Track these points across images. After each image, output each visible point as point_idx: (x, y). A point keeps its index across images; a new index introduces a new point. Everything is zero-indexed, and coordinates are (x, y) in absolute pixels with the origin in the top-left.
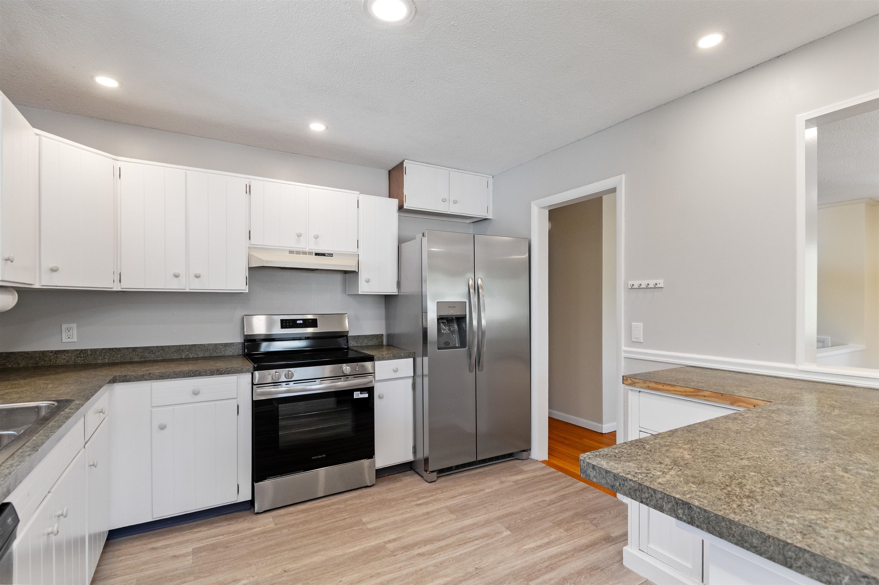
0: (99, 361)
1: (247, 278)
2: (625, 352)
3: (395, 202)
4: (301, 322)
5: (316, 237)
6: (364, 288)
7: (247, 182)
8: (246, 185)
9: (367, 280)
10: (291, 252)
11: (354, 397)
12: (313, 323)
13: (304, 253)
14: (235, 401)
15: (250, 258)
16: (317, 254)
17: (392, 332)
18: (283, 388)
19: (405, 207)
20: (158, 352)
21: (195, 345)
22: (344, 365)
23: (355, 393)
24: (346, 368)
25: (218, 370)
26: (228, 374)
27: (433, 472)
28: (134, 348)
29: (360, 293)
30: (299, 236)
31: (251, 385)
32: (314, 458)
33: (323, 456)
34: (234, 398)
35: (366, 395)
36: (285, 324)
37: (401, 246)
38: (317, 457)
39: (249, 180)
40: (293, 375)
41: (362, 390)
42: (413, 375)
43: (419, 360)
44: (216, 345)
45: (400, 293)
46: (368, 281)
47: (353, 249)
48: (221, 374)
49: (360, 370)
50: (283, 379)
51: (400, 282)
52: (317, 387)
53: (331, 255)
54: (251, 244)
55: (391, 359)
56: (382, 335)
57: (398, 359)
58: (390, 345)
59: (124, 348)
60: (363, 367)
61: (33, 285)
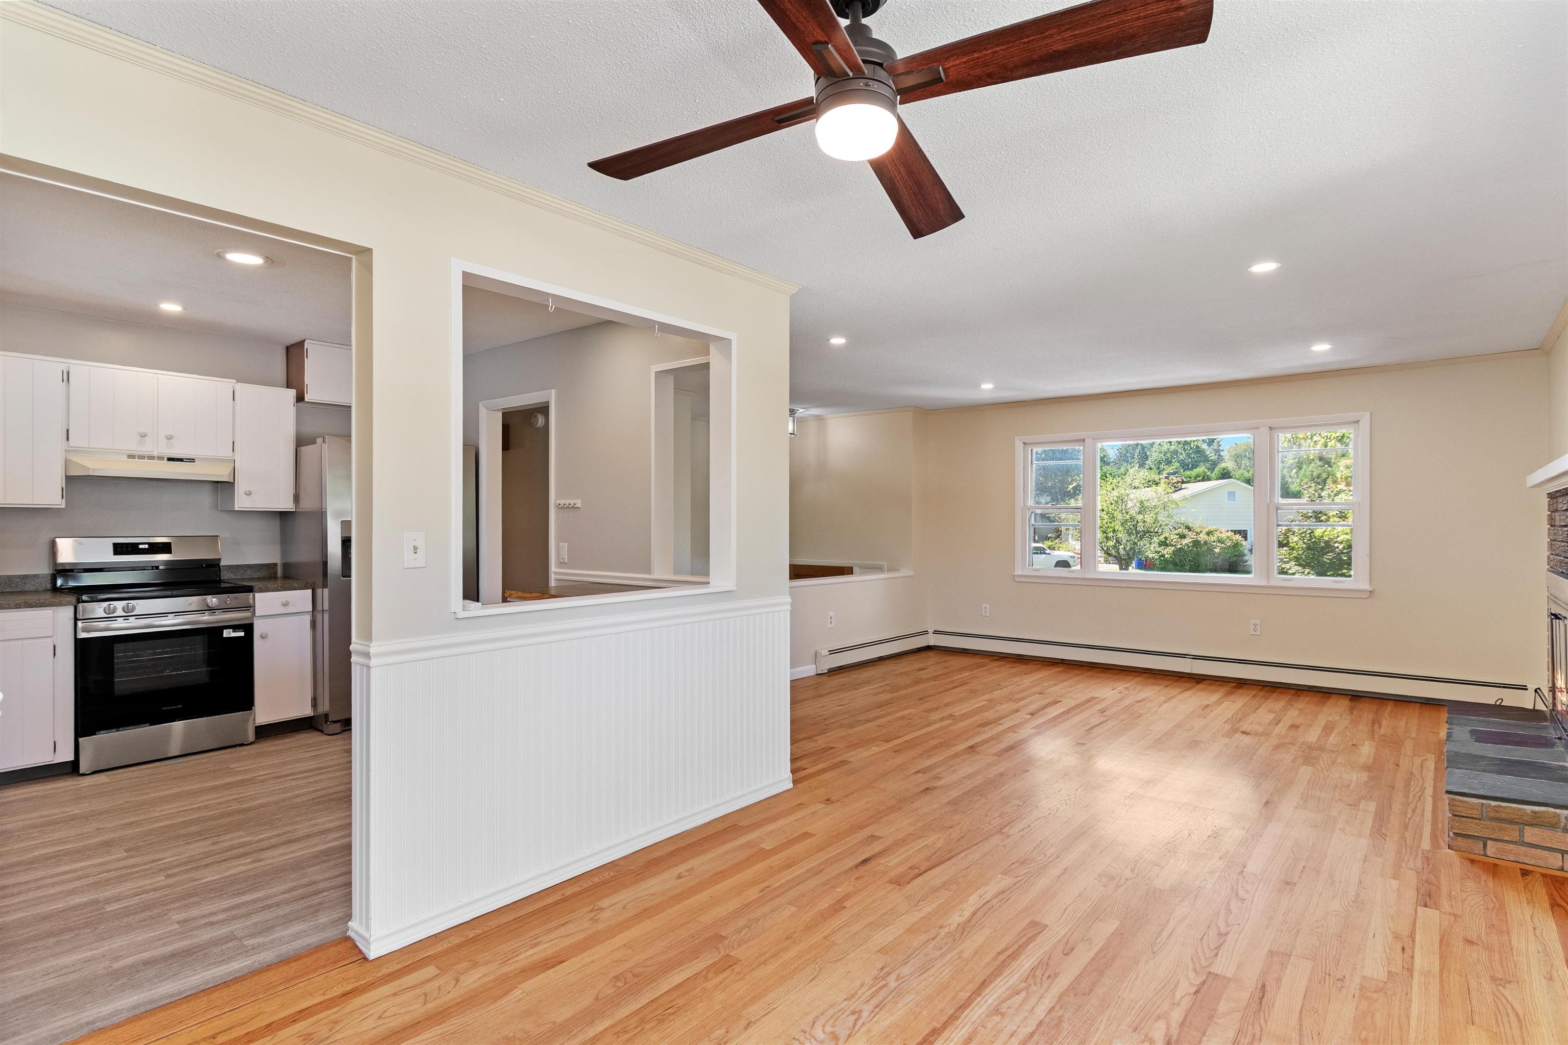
1: (63, 489)
2: (556, 573)
3: (292, 393)
4: (147, 546)
6: (241, 502)
7: (64, 367)
8: (63, 371)
9: (247, 493)
10: (131, 456)
11: (224, 636)
12: (165, 548)
13: (151, 458)
14: (50, 640)
15: (67, 463)
16: (170, 459)
17: (289, 560)
18: (120, 623)
19: (306, 400)
22: (210, 596)
23: (224, 631)
24: (212, 600)
25: (25, 602)
26: (41, 606)
27: (335, 722)
29: (236, 509)
30: (143, 436)
31: (73, 621)
32: (165, 708)
33: (178, 706)
34: (48, 637)
35: (242, 634)
36: (119, 549)
37: (300, 451)
38: (169, 708)
39: (67, 365)
40: (134, 609)
41: (235, 628)
42: (311, 610)
43: (319, 591)
45: (299, 508)
46: (249, 494)
47: (228, 453)
48: (30, 608)
49: (232, 603)
50: (120, 612)
51: (298, 495)
52: (170, 623)
53: (192, 460)
54: (70, 445)
55: (279, 591)
56: (276, 564)
57: (290, 590)
58: (286, 577)
60: (237, 599)
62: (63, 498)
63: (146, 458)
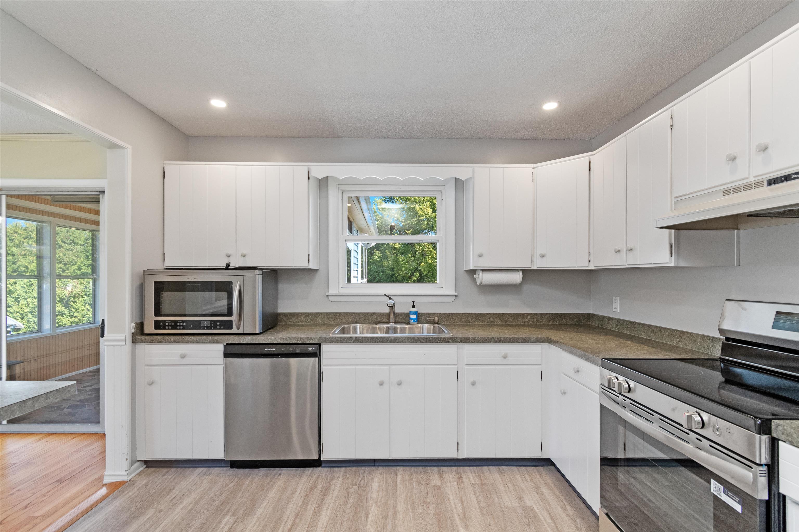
1: (671, 245)
5: (764, 149)
10: (726, 192)
13: (748, 187)
16: (770, 182)
28: (643, 324)
30: (732, 159)
39: (672, 108)
41: (728, 486)
59: (638, 323)
60: (730, 433)
61: (531, 267)
62: (671, 256)
63: (742, 189)
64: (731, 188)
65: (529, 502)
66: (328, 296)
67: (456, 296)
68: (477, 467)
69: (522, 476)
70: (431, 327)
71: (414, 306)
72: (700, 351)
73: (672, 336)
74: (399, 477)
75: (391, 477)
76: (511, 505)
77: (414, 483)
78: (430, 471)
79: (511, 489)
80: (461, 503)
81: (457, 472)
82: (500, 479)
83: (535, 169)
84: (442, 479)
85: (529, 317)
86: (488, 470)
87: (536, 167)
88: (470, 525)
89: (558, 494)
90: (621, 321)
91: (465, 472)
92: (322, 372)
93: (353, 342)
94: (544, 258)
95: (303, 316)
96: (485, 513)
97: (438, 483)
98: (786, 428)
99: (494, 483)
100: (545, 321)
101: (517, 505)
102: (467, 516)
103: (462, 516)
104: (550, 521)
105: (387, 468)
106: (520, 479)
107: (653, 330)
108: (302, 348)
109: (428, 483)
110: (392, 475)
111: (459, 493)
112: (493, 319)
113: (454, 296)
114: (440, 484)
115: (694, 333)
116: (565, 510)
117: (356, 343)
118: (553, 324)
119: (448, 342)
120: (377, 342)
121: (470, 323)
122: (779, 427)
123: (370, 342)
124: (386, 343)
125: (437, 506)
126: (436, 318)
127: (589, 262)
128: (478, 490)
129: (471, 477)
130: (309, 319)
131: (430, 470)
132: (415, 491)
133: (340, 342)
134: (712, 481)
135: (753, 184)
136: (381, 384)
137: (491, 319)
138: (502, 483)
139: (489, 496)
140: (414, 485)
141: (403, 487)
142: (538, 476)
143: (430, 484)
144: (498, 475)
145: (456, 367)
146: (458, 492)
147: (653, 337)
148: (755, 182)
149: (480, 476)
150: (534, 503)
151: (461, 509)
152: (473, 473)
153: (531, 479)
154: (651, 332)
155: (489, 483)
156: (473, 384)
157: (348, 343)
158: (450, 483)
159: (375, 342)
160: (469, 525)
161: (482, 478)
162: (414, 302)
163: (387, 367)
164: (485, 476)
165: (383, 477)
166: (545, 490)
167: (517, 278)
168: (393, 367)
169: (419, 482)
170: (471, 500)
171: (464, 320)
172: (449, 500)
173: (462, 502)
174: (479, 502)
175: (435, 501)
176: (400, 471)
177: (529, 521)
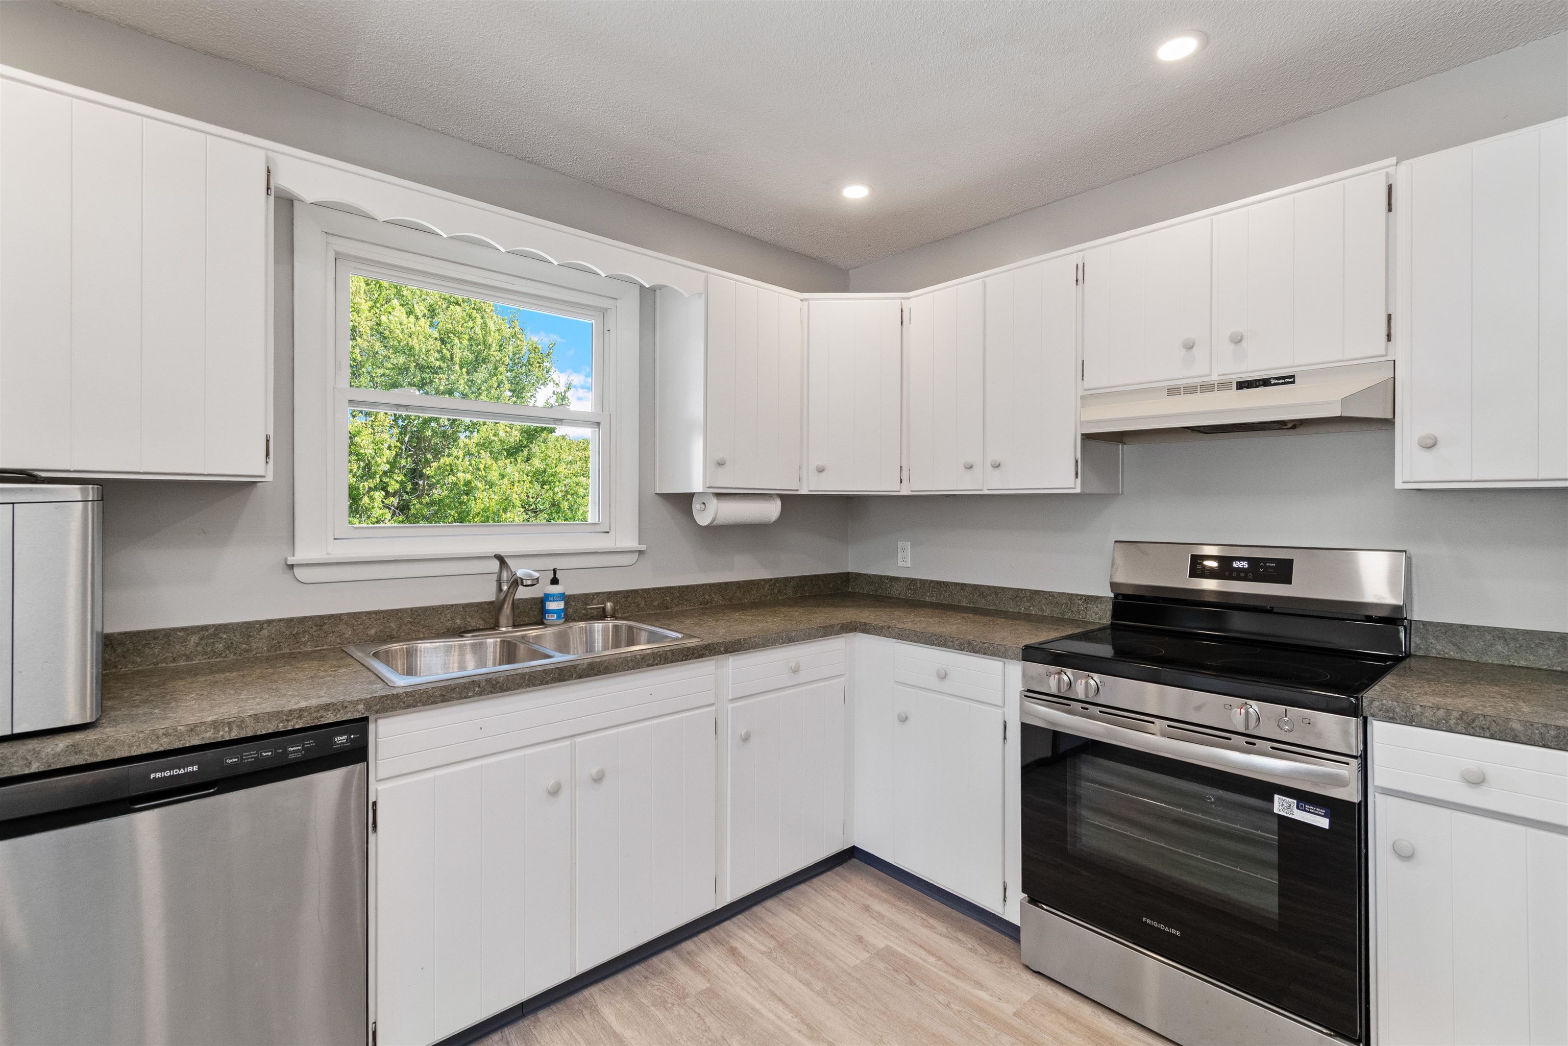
0: (928, 599)
1: (1077, 462)
4: (1244, 564)
5: (1237, 340)
6: (1410, 468)
7: (1076, 259)
8: (1077, 265)
10: (1173, 391)
11: (1276, 812)
13: (1207, 388)
14: (1000, 712)
16: (1241, 385)
20: (990, 595)
21: (1039, 591)
25: (969, 643)
26: (985, 654)
28: (962, 584)
29: (1400, 486)
30: (1190, 346)
34: (997, 706)
35: (1323, 823)
39: (1085, 253)
41: (1305, 798)
44: (1071, 596)
46: (1429, 445)
47: (1377, 345)
48: (974, 652)
49: (1297, 732)
50: (1076, 692)
53: (1288, 379)
54: (1087, 388)
55: (1452, 731)
59: (952, 583)
60: (1309, 723)
61: (797, 490)
62: (1077, 477)
63: (1199, 389)
64: (1182, 386)
65: (881, 943)
66: (291, 567)
67: (641, 552)
68: (744, 914)
69: (828, 897)
70: (609, 626)
71: (555, 581)
72: (1066, 617)
73: (1018, 599)
74: (608, 1013)
75: (591, 1023)
76: (858, 961)
77: (653, 1009)
78: (663, 966)
79: (832, 930)
80: (780, 1004)
81: (718, 942)
82: (801, 920)
83: (806, 303)
84: (705, 973)
85: (767, 586)
86: (766, 911)
87: (807, 300)
88: (834, 1040)
89: (899, 904)
90: (918, 582)
91: (731, 934)
92: (375, 803)
93: (481, 694)
94: (823, 474)
95: (194, 639)
96: (835, 999)
97: (703, 985)
98: (1384, 702)
99: (797, 932)
100: (790, 591)
101: (867, 955)
102: (812, 1024)
103: (804, 1029)
104: (932, 959)
105: (560, 1005)
106: (830, 905)
107: (983, 593)
108: (309, 743)
109: (683, 996)
110: (588, 1017)
111: (759, 984)
112: (710, 595)
113: (636, 551)
114: (708, 985)
115: (1056, 592)
116: (932, 927)
117: (488, 694)
118: (801, 597)
119: (701, 656)
120: (547, 683)
121: (668, 609)
122: (1374, 702)
123: (528, 686)
124: (569, 680)
125: (745, 1037)
126: (609, 605)
127: (901, 482)
128: (785, 960)
129: (752, 940)
130: (220, 646)
131: (661, 961)
132: (671, 1028)
133: (440, 699)
134: (1276, 797)
135: (1216, 385)
136: (555, 792)
137: (707, 597)
138: (810, 927)
139: (812, 963)
140: (658, 1013)
141: (637, 1033)
142: (849, 886)
143: (688, 995)
144: (790, 913)
145: (713, 708)
146: (755, 984)
147: (982, 604)
148: (1218, 382)
149: (763, 930)
150: (886, 938)
151: (791, 1015)
152: (746, 929)
153: (845, 897)
154: (979, 596)
155: (790, 936)
156: (746, 739)
157: (465, 697)
158: (724, 971)
159: (541, 684)
160: (831, 1040)
161: (771, 933)
162: (555, 571)
163: (567, 743)
164: (770, 925)
165: (570, 1034)
166: (878, 907)
167: (772, 510)
168: (579, 740)
169: (662, 1003)
170: (790, 987)
171: (656, 603)
172: (754, 1009)
173: (780, 1000)
174: (808, 984)
175: (730, 1027)
176: (597, 997)
177: (906, 976)
